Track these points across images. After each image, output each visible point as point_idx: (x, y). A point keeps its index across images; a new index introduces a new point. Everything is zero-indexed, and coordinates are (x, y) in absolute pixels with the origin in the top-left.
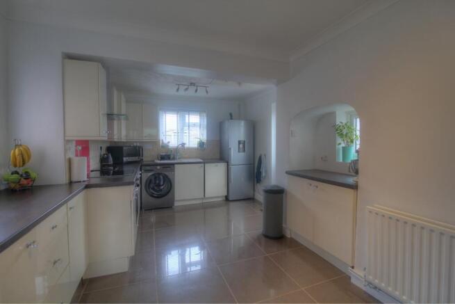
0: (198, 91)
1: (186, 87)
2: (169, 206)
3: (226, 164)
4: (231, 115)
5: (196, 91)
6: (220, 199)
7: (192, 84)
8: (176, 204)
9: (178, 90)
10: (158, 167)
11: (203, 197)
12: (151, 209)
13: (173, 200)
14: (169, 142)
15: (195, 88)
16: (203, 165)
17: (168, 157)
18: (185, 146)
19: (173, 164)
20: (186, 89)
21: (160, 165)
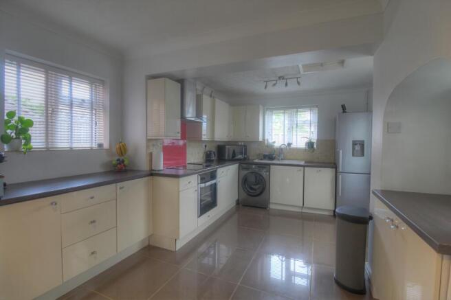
0: (289, 84)
1: (275, 82)
2: (264, 206)
3: (334, 170)
4: (343, 107)
5: (286, 84)
6: (326, 213)
7: (281, 78)
8: (272, 206)
9: (266, 87)
10: (254, 166)
11: (301, 205)
12: (247, 206)
13: (268, 202)
14: (274, 142)
15: (284, 81)
16: (302, 168)
17: (271, 157)
18: (292, 146)
19: (269, 165)
20: (274, 85)
21: (256, 164)
